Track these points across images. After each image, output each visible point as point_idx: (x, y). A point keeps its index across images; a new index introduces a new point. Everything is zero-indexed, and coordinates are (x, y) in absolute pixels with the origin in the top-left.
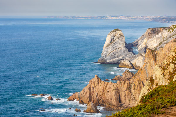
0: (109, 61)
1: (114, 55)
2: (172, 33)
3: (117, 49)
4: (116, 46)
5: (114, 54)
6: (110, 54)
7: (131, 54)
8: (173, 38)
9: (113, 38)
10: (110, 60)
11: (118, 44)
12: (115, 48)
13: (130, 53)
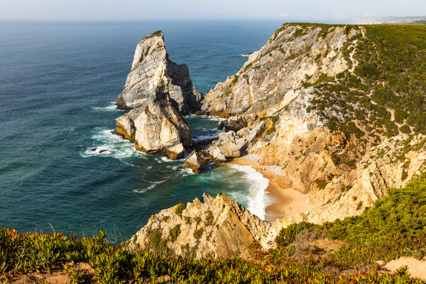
0: (131, 104)
1: (140, 90)
2: (273, 42)
3: (147, 77)
4: (146, 70)
5: (142, 88)
6: (133, 89)
7: (177, 90)
8: (271, 55)
9: (145, 51)
10: (132, 101)
11: (151, 67)
12: (145, 75)
13: (176, 87)
